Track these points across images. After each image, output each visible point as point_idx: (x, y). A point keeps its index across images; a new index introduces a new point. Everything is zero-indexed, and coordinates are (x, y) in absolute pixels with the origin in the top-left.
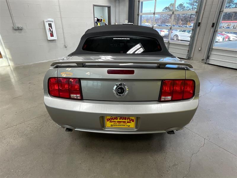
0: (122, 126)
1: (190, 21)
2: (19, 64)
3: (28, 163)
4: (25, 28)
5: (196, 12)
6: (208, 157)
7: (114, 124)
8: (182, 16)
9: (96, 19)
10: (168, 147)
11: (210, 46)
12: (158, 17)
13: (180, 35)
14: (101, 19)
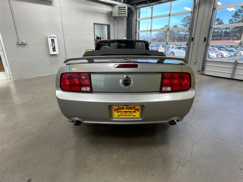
0: (128, 116)
1: (184, 40)
2: (21, 78)
3: (37, 156)
4: (29, 43)
5: (189, 29)
6: (207, 146)
7: (121, 114)
8: (177, 36)
9: (96, 37)
10: (171, 140)
11: (204, 59)
12: (154, 37)
13: (175, 52)
14: (101, 37)
